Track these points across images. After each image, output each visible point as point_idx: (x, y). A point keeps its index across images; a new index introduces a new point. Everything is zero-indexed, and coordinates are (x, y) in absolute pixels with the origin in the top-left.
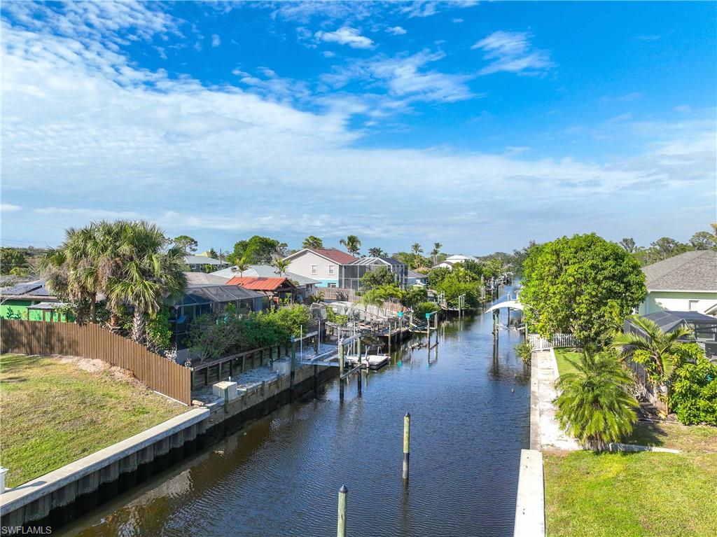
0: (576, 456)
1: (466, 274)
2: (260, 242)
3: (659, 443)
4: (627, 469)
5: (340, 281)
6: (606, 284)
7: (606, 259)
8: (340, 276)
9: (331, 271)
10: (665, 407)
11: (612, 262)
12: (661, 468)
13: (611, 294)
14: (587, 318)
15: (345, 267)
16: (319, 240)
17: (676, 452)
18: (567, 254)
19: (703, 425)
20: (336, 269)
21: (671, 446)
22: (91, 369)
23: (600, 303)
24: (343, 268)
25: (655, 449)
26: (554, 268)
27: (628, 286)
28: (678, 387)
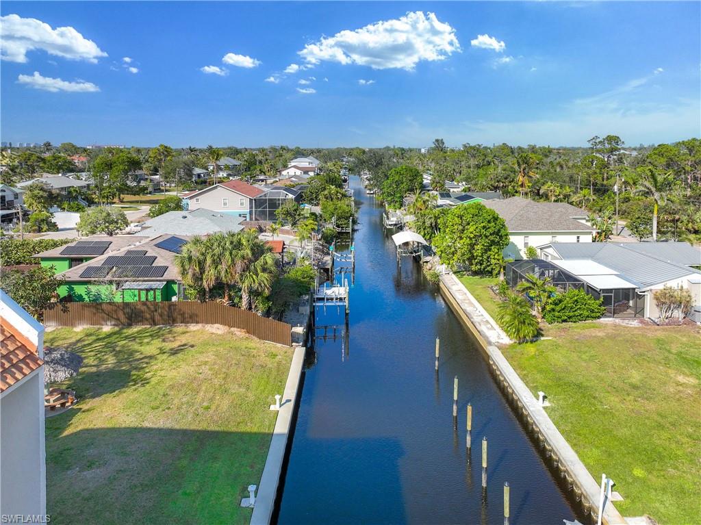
0: (512, 346)
1: (337, 192)
2: (128, 162)
3: (543, 335)
4: (538, 350)
5: (251, 213)
6: (492, 238)
7: (489, 222)
8: (251, 208)
9: (242, 204)
10: (540, 316)
11: (493, 224)
12: (550, 348)
13: (493, 243)
14: (481, 258)
15: (255, 200)
16: (169, 148)
17: (550, 338)
18: (468, 217)
19: (556, 323)
20: (247, 202)
21: (548, 336)
22: (220, 332)
23: (488, 249)
24: (254, 201)
25: (542, 338)
26: (461, 228)
27: (501, 237)
28: (548, 308)
